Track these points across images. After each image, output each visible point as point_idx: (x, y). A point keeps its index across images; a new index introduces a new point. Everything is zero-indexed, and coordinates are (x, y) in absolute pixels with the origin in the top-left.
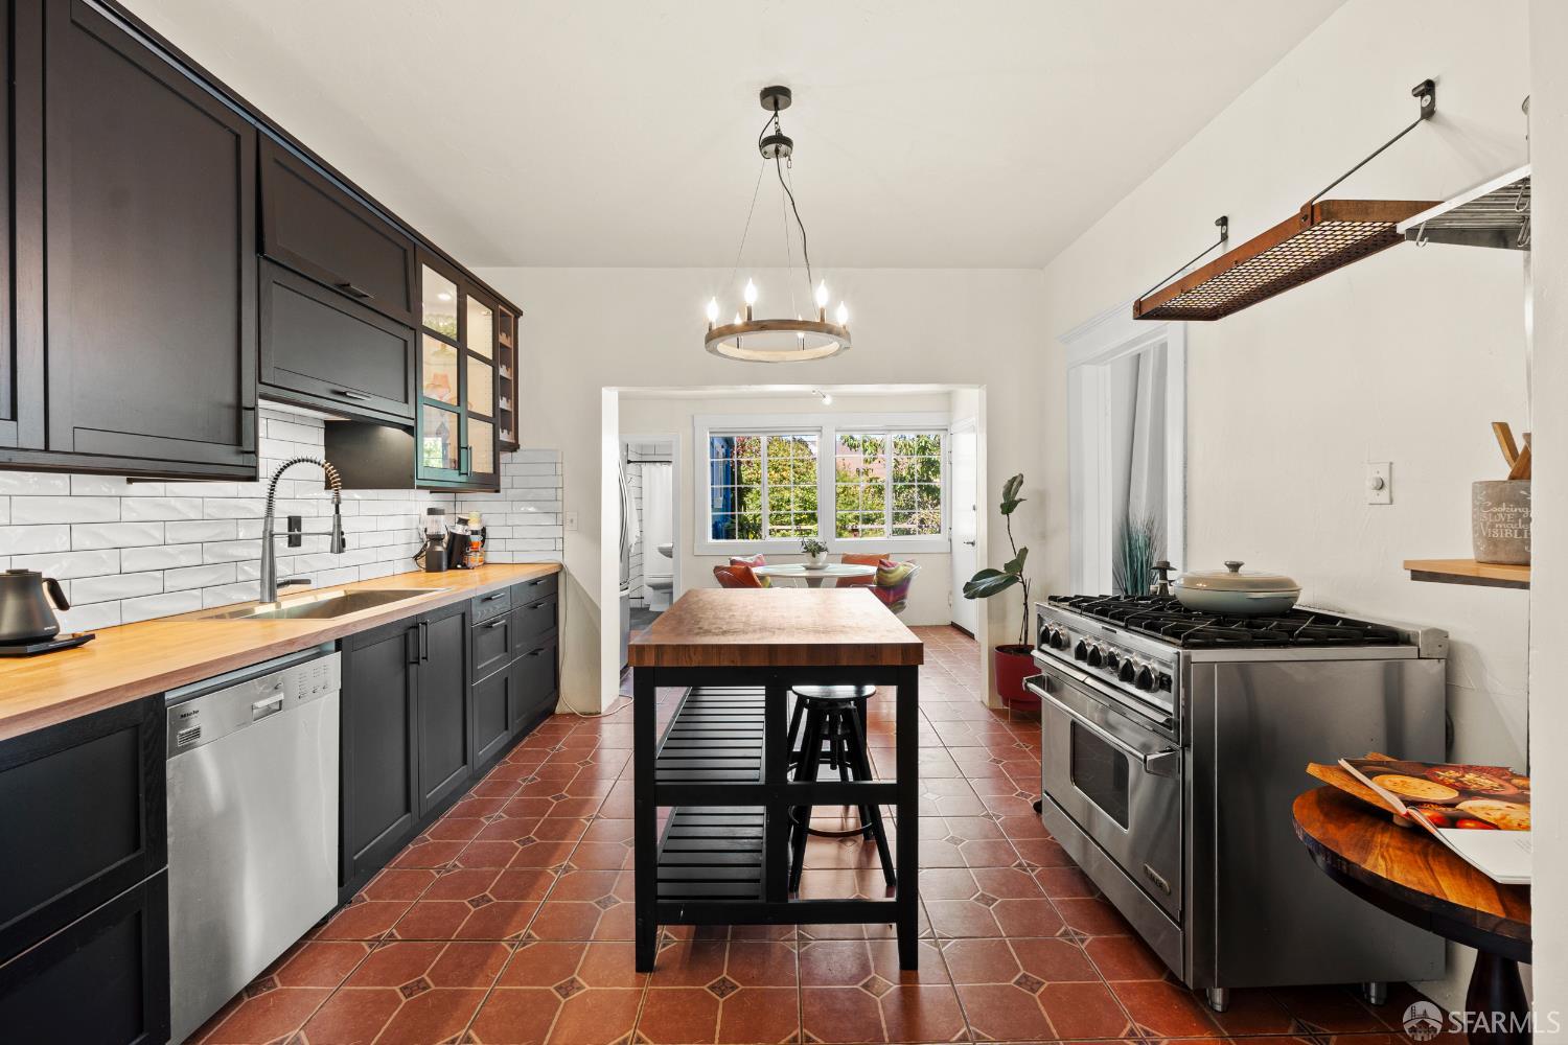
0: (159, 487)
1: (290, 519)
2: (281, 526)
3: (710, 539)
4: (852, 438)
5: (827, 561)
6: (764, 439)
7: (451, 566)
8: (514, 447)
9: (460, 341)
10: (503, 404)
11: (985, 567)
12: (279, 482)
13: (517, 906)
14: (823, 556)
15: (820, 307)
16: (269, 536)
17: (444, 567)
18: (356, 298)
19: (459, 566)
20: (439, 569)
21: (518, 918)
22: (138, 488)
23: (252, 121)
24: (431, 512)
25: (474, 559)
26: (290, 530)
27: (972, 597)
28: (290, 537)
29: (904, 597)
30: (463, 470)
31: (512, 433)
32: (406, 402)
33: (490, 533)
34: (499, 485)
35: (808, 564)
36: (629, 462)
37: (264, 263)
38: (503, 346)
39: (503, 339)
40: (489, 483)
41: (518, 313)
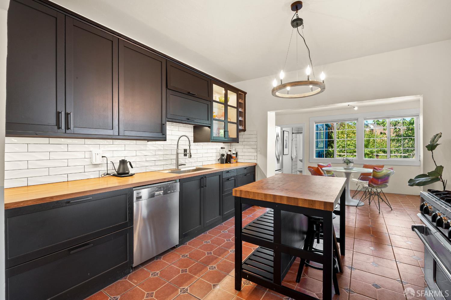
0: (154, 142)
1: (184, 150)
2: (181, 151)
3: (315, 157)
4: (378, 121)
5: (354, 167)
6: (335, 124)
7: (226, 162)
8: (244, 130)
9: (225, 103)
10: (240, 119)
11: (422, 173)
12: (179, 141)
13: (216, 258)
14: (352, 165)
15: (307, 75)
16: (178, 154)
17: (225, 163)
18: (193, 95)
19: (229, 163)
20: (223, 163)
21: (215, 261)
22: (150, 143)
23: (165, 58)
24: (222, 148)
25: (232, 160)
26: (184, 152)
27: (412, 185)
28: (184, 154)
29: (387, 182)
30: (226, 137)
31: (243, 127)
32: (208, 120)
33: (239, 154)
34: (238, 141)
35: (346, 167)
36: (293, 133)
37: (168, 90)
38: (240, 103)
39: (240, 101)
40: (236, 140)
41: (245, 93)
